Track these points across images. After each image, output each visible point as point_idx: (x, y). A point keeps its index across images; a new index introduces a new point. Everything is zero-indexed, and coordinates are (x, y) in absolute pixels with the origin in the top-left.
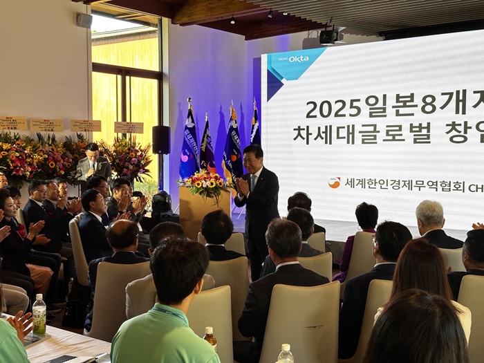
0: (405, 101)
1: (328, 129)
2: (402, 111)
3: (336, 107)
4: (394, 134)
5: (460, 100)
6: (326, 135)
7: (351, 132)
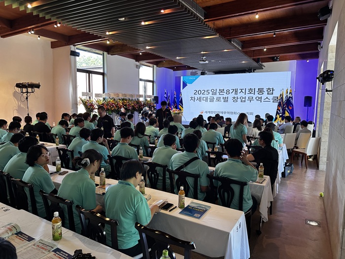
0: (222, 91)
1: (200, 98)
2: (221, 93)
3: (202, 92)
4: (218, 99)
5: (236, 91)
6: (200, 99)
7: (207, 99)
